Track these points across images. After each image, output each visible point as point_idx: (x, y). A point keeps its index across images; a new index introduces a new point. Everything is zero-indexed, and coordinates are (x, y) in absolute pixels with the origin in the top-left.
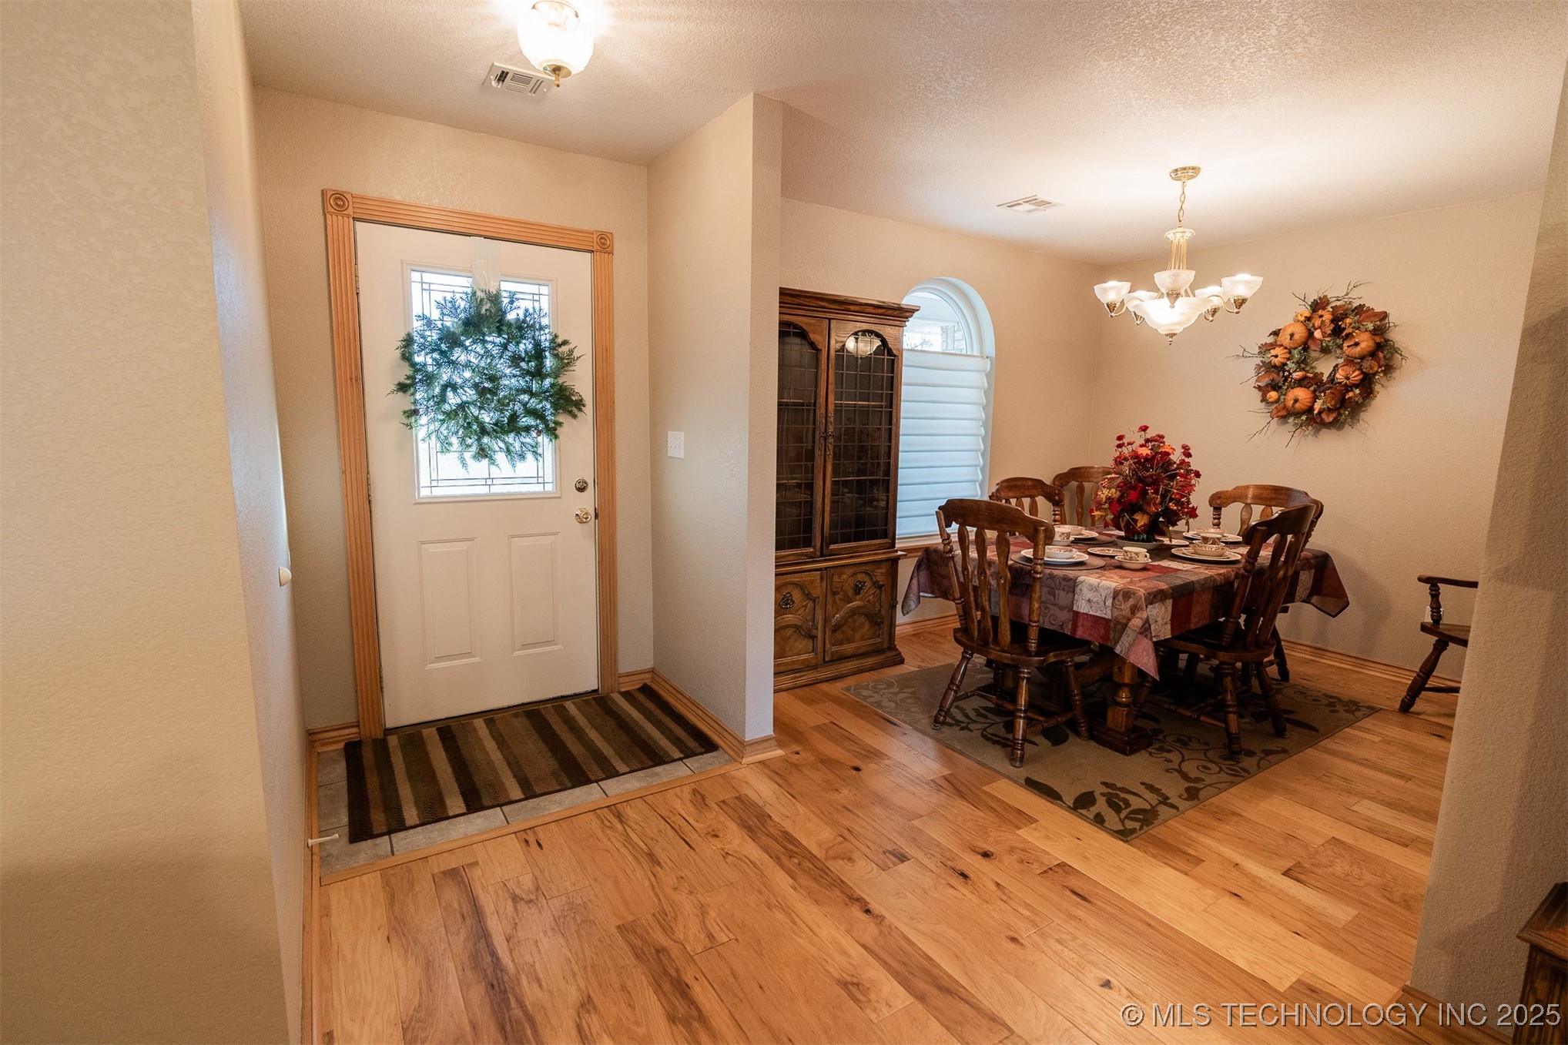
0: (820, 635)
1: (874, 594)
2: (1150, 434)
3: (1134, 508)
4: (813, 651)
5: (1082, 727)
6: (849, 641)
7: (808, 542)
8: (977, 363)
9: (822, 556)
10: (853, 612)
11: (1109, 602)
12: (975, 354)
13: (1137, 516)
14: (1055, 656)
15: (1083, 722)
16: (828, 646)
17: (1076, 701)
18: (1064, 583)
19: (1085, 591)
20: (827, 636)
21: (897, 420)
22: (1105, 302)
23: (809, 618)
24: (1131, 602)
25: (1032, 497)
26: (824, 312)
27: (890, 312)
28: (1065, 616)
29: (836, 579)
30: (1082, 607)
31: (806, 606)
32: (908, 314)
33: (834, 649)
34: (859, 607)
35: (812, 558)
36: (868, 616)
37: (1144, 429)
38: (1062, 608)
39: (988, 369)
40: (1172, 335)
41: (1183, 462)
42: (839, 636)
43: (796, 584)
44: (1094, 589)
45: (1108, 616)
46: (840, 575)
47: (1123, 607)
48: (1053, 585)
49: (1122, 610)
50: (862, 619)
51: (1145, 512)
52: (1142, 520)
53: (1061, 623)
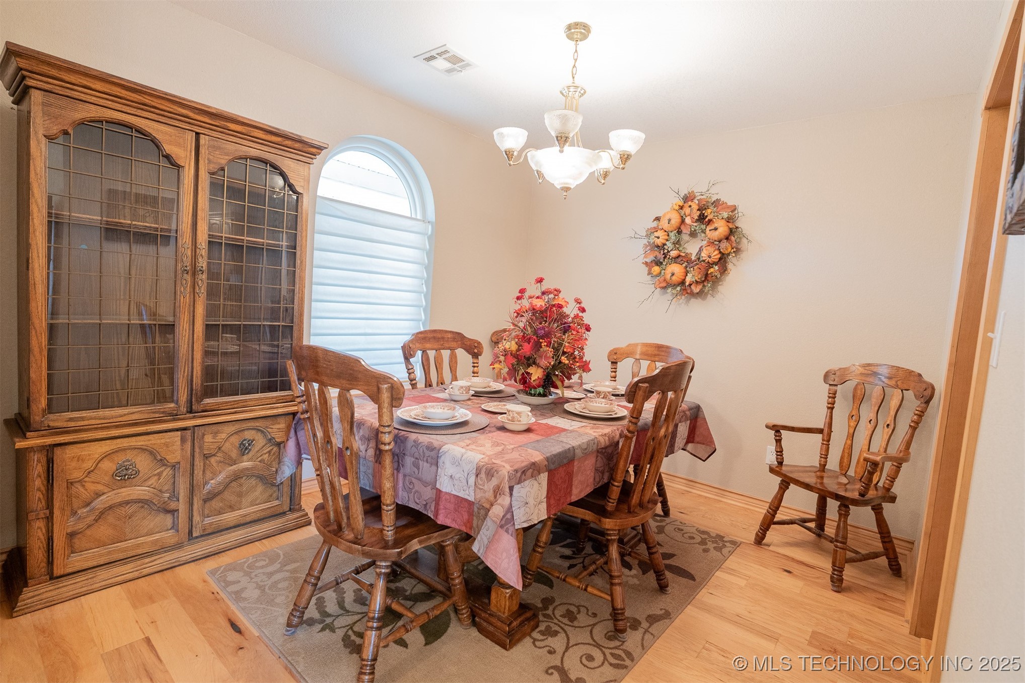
0: (182, 507)
1: (269, 452)
2: (545, 286)
3: (530, 361)
4: (172, 528)
5: (463, 614)
6: (232, 508)
7: (162, 397)
9: (191, 412)
10: (236, 477)
11: (472, 480)
12: (419, 217)
13: (531, 370)
14: (420, 542)
15: (463, 609)
16: (197, 518)
17: (455, 585)
18: (427, 453)
19: (448, 464)
20: (195, 507)
21: (301, 262)
22: (503, 149)
23: (166, 488)
24: (494, 482)
25: (452, 349)
26: (189, 123)
27: (288, 143)
28: (428, 494)
29: (208, 438)
30: (445, 485)
31: (159, 474)
32: (314, 150)
33: (207, 521)
34: (247, 469)
35: (174, 416)
36: (261, 478)
37: (540, 281)
38: (426, 484)
39: (430, 233)
40: (567, 189)
41: (577, 316)
42: (216, 504)
43: (142, 449)
44: (457, 462)
45: (471, 498)
46: (216, 434)
47: (486, 487)
48: (416, 455)
49: (485, 492)
50: (253, 481)
51: (538, 366)
52: (536, 374)
53: (425, 503)
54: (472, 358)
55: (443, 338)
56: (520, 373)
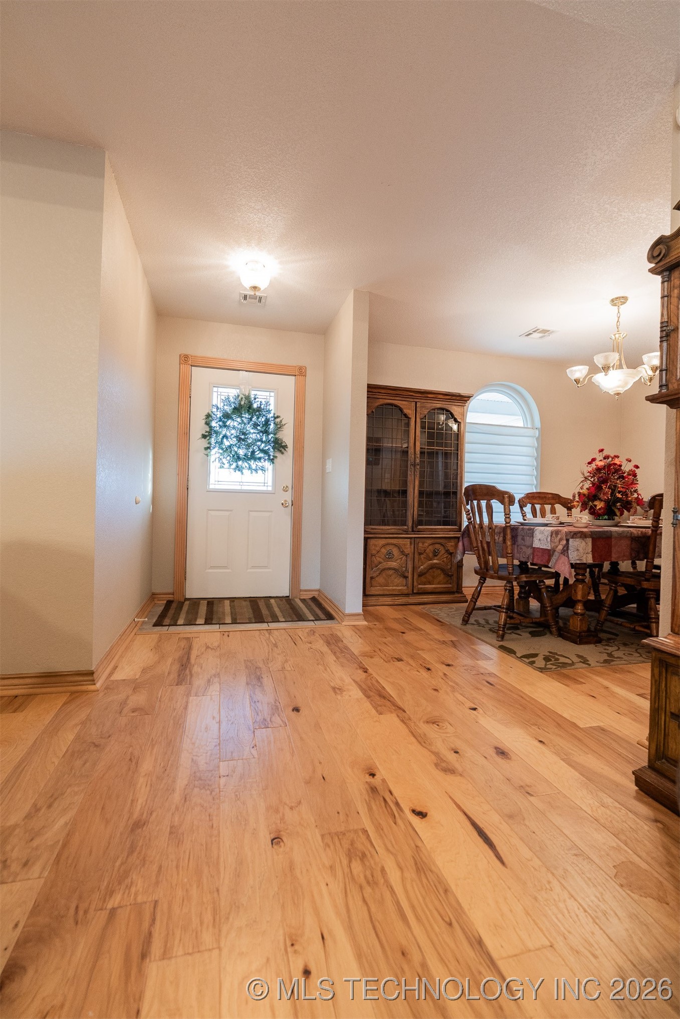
0: (410, 576)
1: (447, 557)
3: (596, 498)
4: (406, 586)
5: (553, 628)
6: (430, 583)
7: (404, 523)
8: (530, 432)
9: (413, 531)
10: (432, 567)
11: (549, 539)
12: (529, 426)
13: (596, 503)
14: (526, 577)
15: (553, 625)
16: (415, 583)
17: (548, 611)
18: (528, 532)
19: (538, 534)
20: (415, 578)
21: (461, 458)
22: (573, 379)
23: (404, 565)
24: (559, 536)
25: (552, 505)
26: (413, 398)
27: (454, 398)
28: (529, 551)
29: (420, 545)
30: (537, 544)
31: (401, 558)
32: (466, 399)
33: (420, 586)
34: (436, 564)
35: (406, 532)
36: (443, 570)
37: (601, 451)
38: (528, 547)
39: (537, 435)
40: (618, 394)
42: (423, 579)
43: (395, 545)
44: (542, 532)
45: (549, 548)
46: (423, 543)
47: (556, 541)
48: (523, 534)
49: (555, 543)
50: (439, 572)
51: (601, 500)
53: (527, 556)
54: (567, 510)
55: (545, 497)
56: (590, 505)
